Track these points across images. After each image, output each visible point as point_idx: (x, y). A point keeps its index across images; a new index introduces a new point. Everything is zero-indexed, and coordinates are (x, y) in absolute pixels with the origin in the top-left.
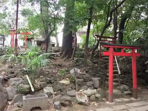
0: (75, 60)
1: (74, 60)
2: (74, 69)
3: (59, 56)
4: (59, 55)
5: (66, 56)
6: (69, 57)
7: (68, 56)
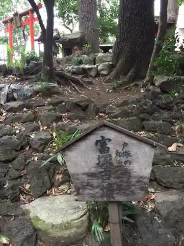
0: (157, 84)
1: (153, 84)
2: (102, 145)
3: (104, 75)
4: (105, 72)
5: (125, 74)
6: (138, 76)
7: (135, 73)
